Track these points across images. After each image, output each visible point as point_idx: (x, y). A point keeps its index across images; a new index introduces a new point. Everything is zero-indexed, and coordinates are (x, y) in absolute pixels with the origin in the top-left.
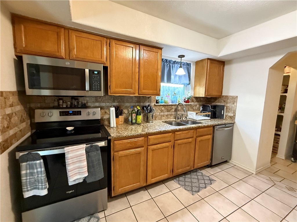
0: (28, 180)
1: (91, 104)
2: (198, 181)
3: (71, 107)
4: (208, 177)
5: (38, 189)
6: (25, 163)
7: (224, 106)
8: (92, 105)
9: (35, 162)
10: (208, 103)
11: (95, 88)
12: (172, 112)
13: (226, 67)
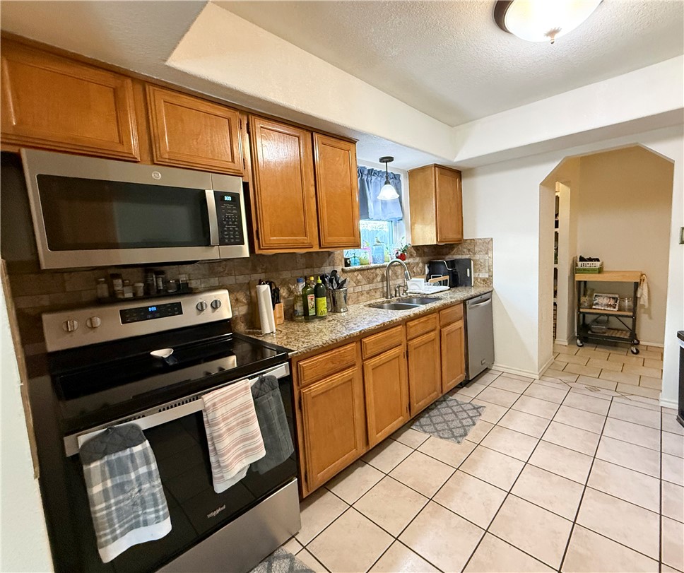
0: (113, 508)
1: (199, 283)
2: (457, 416)
3: (148, 295)
4: (469, 403)
5: (146, 523)
6: (98, 463)
7: (470, 260)
8: (203, 285)
9: (128, 451)
10: (439, 257)
11: (229, 239)
12: (378, 282)
13: (465, 183)
